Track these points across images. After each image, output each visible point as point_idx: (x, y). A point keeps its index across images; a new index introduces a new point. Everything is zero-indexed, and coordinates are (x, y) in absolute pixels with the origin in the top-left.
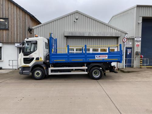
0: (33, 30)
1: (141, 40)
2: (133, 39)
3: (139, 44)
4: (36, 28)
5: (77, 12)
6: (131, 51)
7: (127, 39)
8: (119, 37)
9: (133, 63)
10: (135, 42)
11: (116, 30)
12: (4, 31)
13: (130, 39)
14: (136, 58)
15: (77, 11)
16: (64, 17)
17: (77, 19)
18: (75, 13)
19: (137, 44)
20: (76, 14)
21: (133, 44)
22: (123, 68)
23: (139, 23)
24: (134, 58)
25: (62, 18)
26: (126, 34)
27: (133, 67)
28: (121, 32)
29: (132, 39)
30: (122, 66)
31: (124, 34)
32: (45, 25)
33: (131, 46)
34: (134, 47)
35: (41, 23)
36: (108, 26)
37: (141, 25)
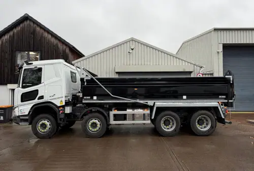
2: (212, 74)
4: (77, 63)
5: (133, 40)
7: (203, 74)
8: (191, 72)
11: (186, 63)
13: (208, 74)
15: (132, 38)
16: (115, 47)
17: (132, 49)
18: (129, 41)
20: (131, 42)
23: (218, 52)
26: (201, 67)
28: (194, 65)
31: (198, 68)
32: (89, 58)
35: (84, 56)
36: (176, 58)
37: (221, 55)
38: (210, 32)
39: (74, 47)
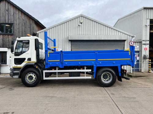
0: (37, 34)
1: (149, 43)
2: (141, 42)
3: (147, 47)
4: (41, 32)
5: (82, 16)
6: (139, 54)
7: (134, 42)
8: (125, 40)
9: (141, 67)
10: (143, 45)
11: (122, 34)
12: (10, 36)
13: (138, 42)
14: (144, 62)
15: (81, 14)
16: (68, 21)
17: (81, 23)
18: (79, 17)
19: (145, 47)
21: (141, 47)
22: (130, 73)
23: (146, 26)
24: (142, 63)
25: (66, 22)
26: (133, 37)
27: (141, 71)
28: (128, 35)
29: (139, 42)
30: (129, 71)
31: (130, 37)
32: (49, 29)
33: (138, 50)
34: (141, 51)
35: (45, 28)
36: (114, 29)
37: (148, 27)
38: (140, 10)
39: (38, 21)
